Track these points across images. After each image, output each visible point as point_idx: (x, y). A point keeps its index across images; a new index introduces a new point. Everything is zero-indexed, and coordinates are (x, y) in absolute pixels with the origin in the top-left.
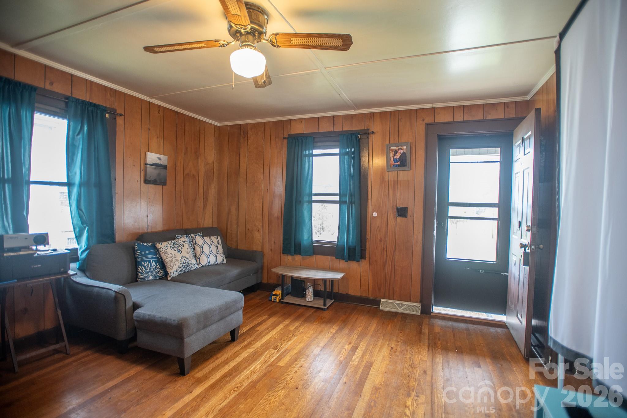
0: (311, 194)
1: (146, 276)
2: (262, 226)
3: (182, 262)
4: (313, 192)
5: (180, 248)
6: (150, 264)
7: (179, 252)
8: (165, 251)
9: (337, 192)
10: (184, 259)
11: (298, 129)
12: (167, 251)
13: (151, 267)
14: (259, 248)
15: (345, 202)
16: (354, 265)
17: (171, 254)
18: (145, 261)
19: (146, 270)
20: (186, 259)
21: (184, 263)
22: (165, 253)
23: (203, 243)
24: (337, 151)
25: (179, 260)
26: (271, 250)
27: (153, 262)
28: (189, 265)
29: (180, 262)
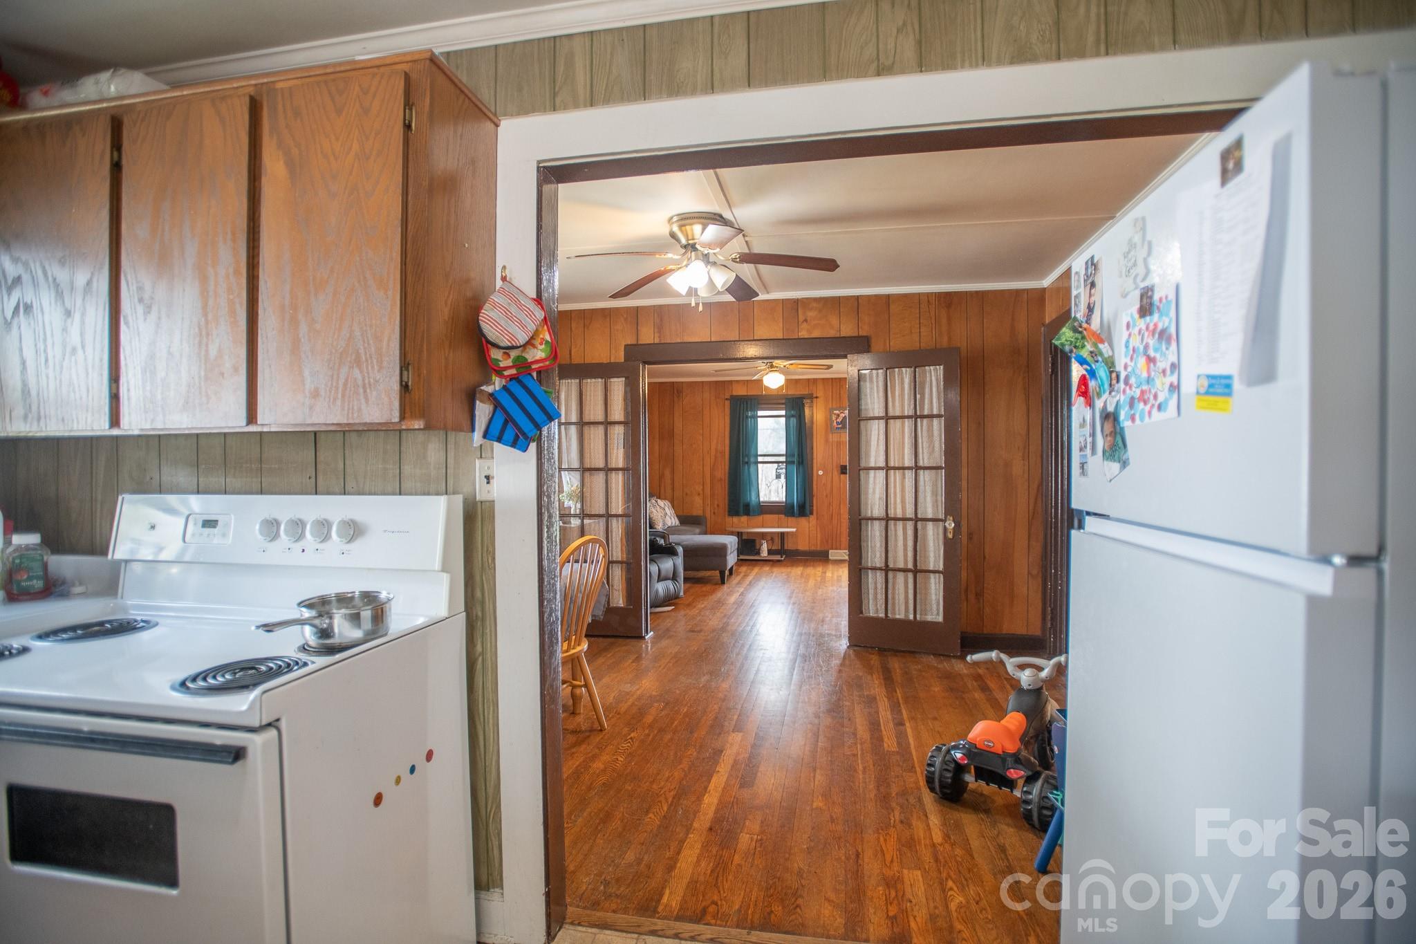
0: (757, 456)
2: (703, 490)
4: (759, 453)
9: (784, 452)
11: (740, 391)
14: (700, 513)
15: (793, 462)
16: (803, 521)
24: (783, 413)
26: (714, 513)
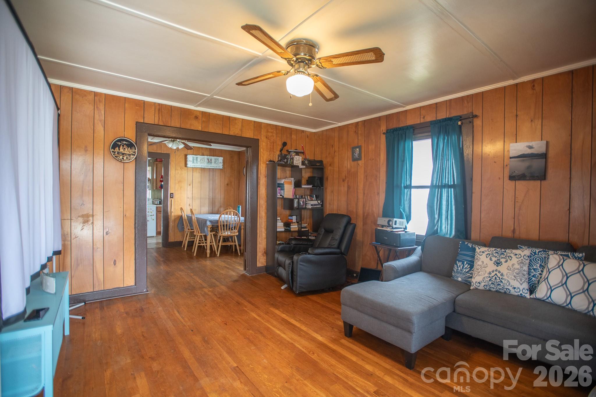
1: (456, 276)
3: (491, 276)
5: (503, 260)
6: (462, 265)
7: (498, 263)
8: (477, 256)
10: (496, 274)
12: (479, 257)
13: (462, 268)
17: (483, 262)
18: (459, 261)
19: (457, 269)
20: (499, 275)
21: (494, 278)
22: (477, 259)
23: (555, 266)
25: (488, 272)
27: (467, 265)
28: (502, 284)
29: (487, 275)
